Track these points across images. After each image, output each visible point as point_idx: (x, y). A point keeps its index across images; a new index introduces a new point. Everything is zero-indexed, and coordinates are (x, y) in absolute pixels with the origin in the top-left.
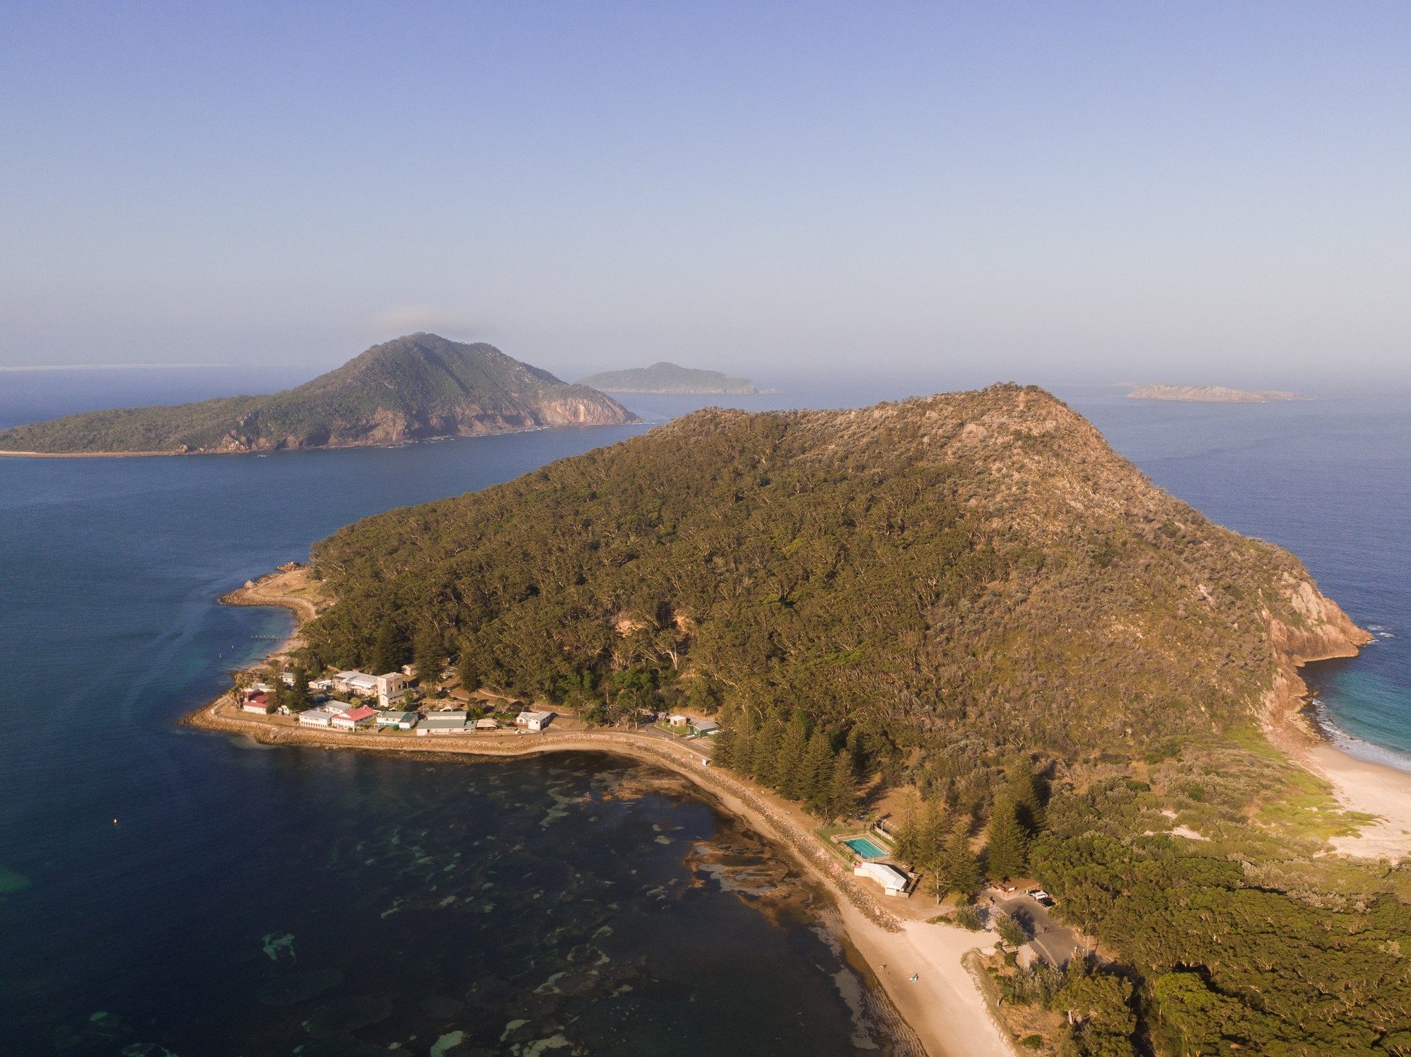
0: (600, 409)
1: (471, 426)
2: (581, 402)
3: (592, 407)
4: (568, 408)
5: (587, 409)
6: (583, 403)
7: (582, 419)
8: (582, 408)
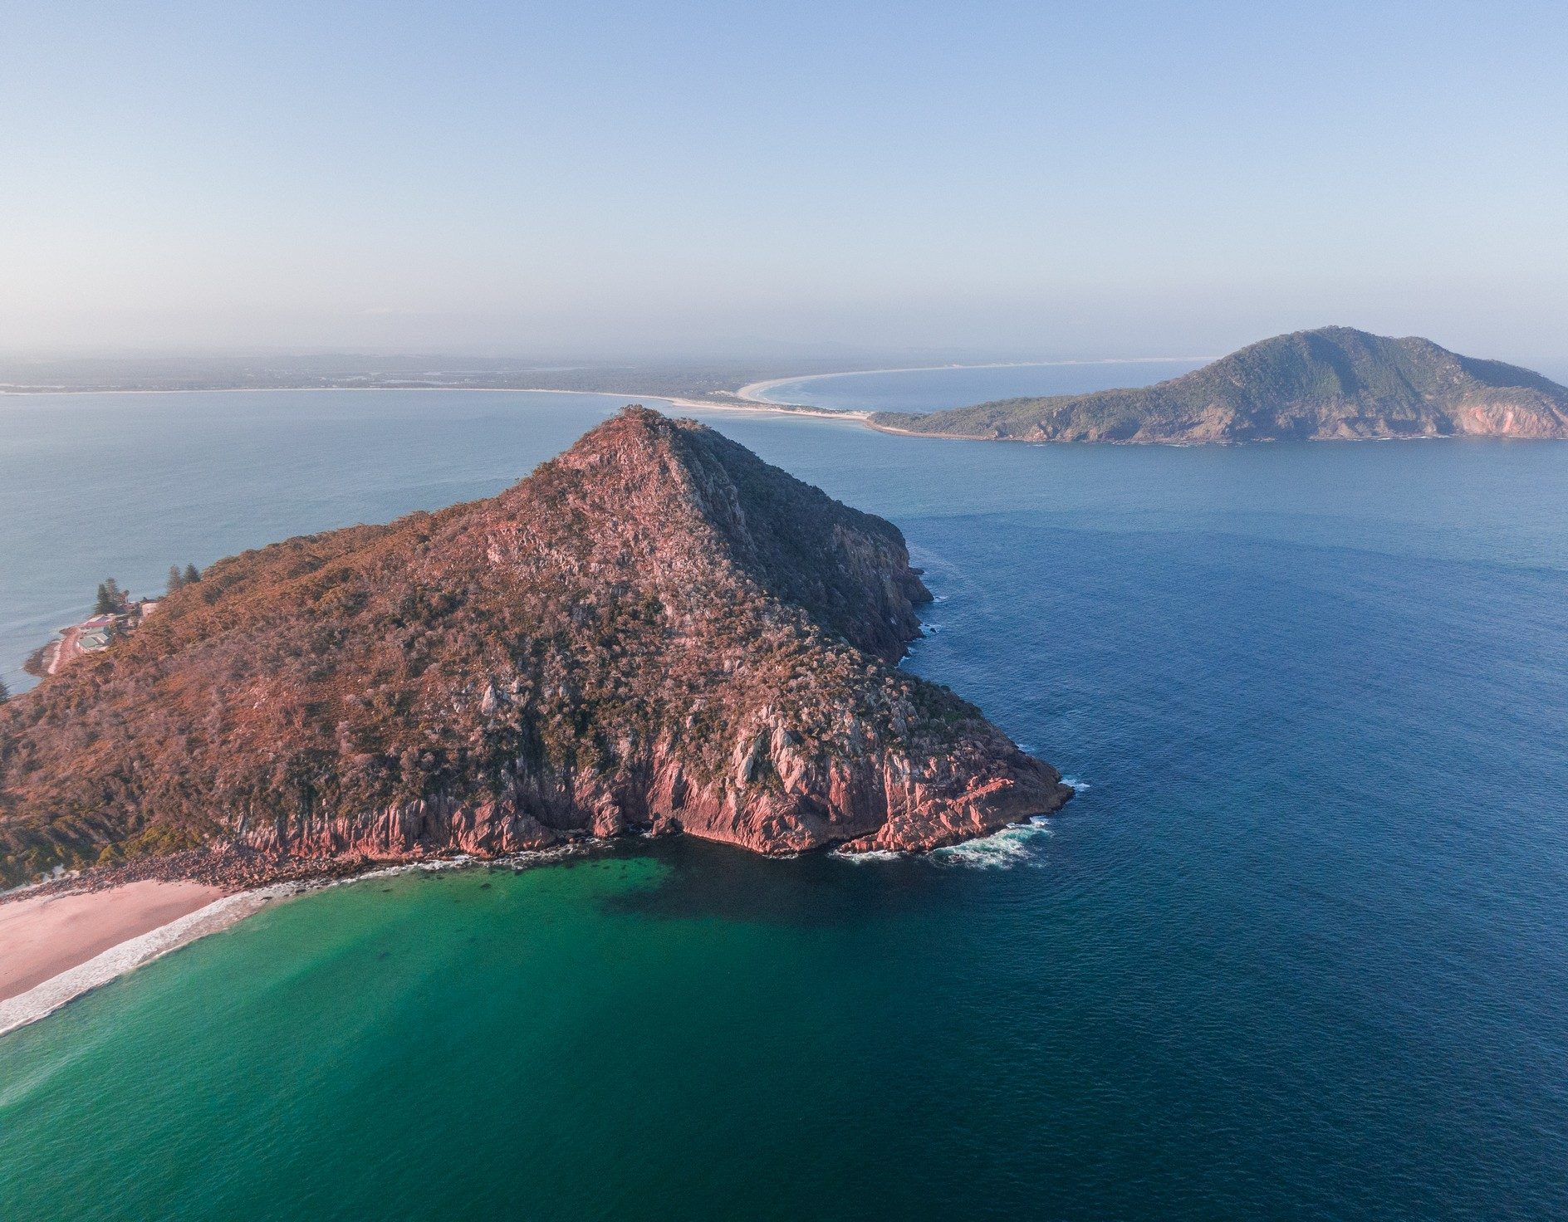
0: (1535, 418)
1: (1335, 430)
2: (1511, 408)
3: (1524, 414)
4: (1491, 415)
5: (1517, 419)
6: (1514, 410)
7: (1506, 429)
8: (1510, 416)
